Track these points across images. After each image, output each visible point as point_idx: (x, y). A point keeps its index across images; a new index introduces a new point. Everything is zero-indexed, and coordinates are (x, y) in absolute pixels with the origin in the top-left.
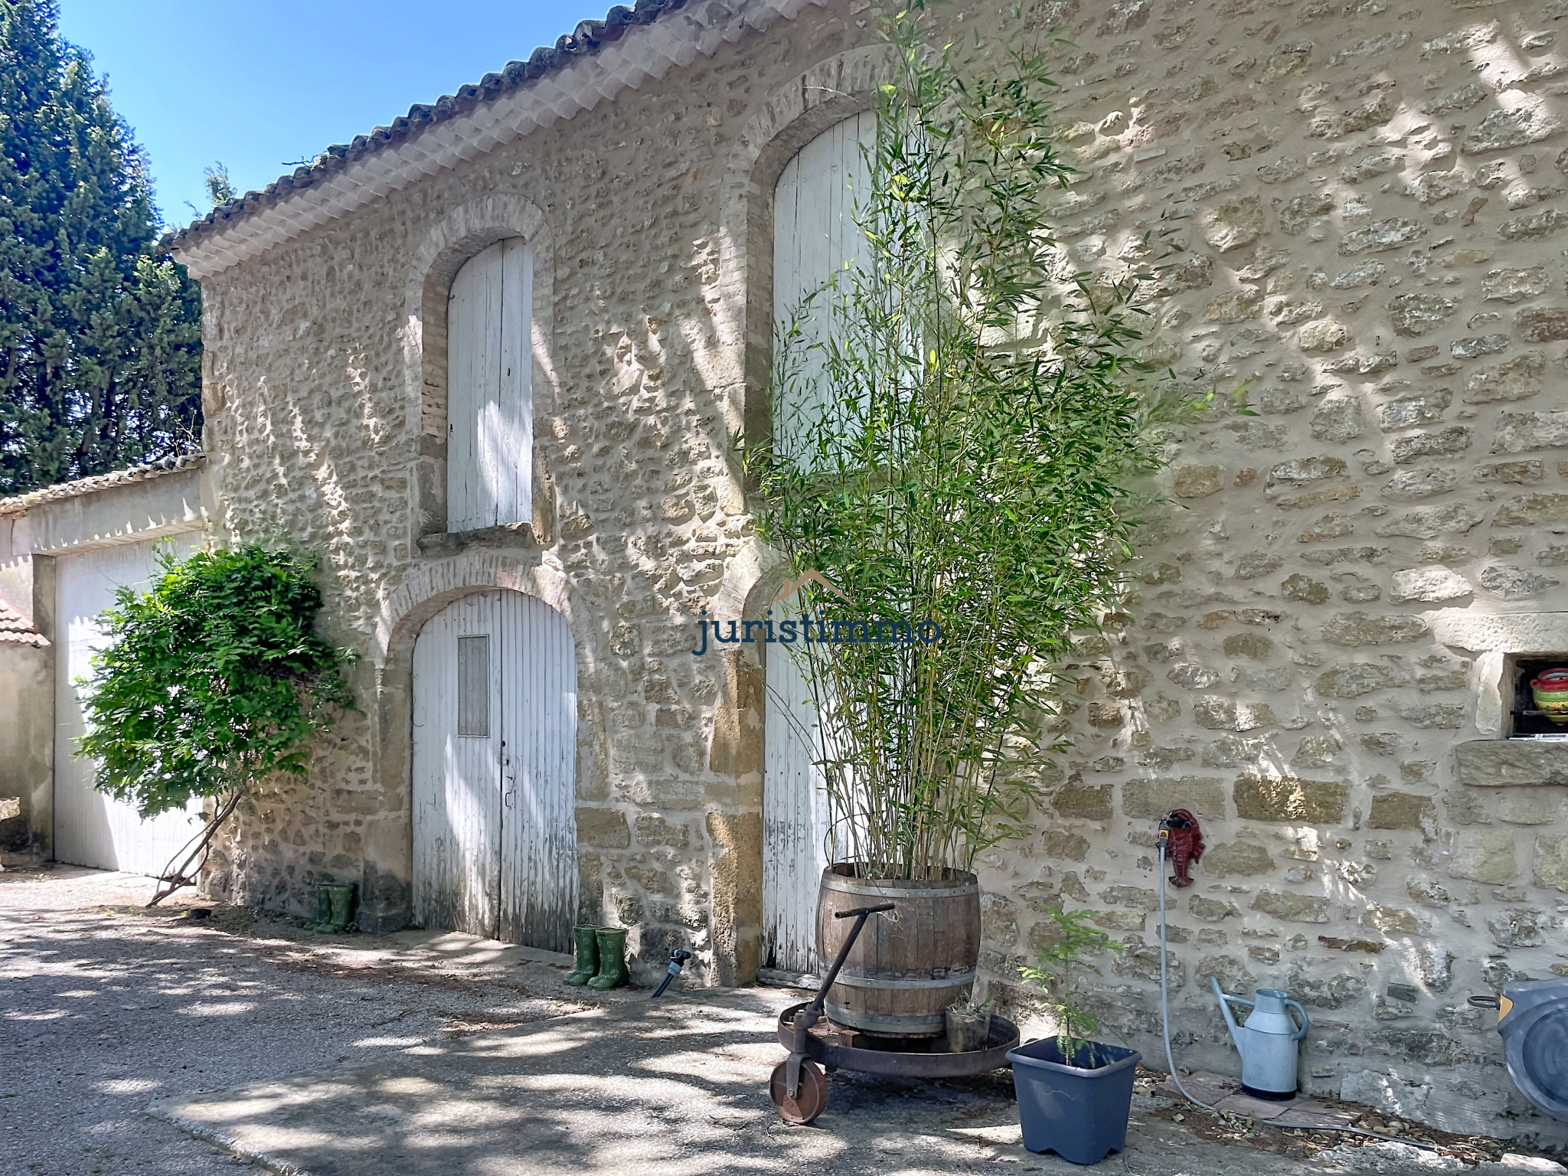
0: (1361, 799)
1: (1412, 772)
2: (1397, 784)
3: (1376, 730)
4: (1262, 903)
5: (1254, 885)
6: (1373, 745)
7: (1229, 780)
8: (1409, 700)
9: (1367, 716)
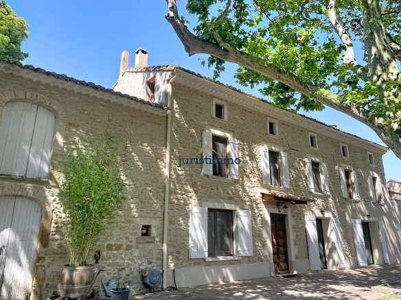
0: (124, 246)
1: (131, 241)
2: (129, 244)
3: (127, 235)
4: (109, 265)
5: (108, 262)
6: (127, 238)
7: (106, 244)
8: (131, 231)
9: (126, 233)
